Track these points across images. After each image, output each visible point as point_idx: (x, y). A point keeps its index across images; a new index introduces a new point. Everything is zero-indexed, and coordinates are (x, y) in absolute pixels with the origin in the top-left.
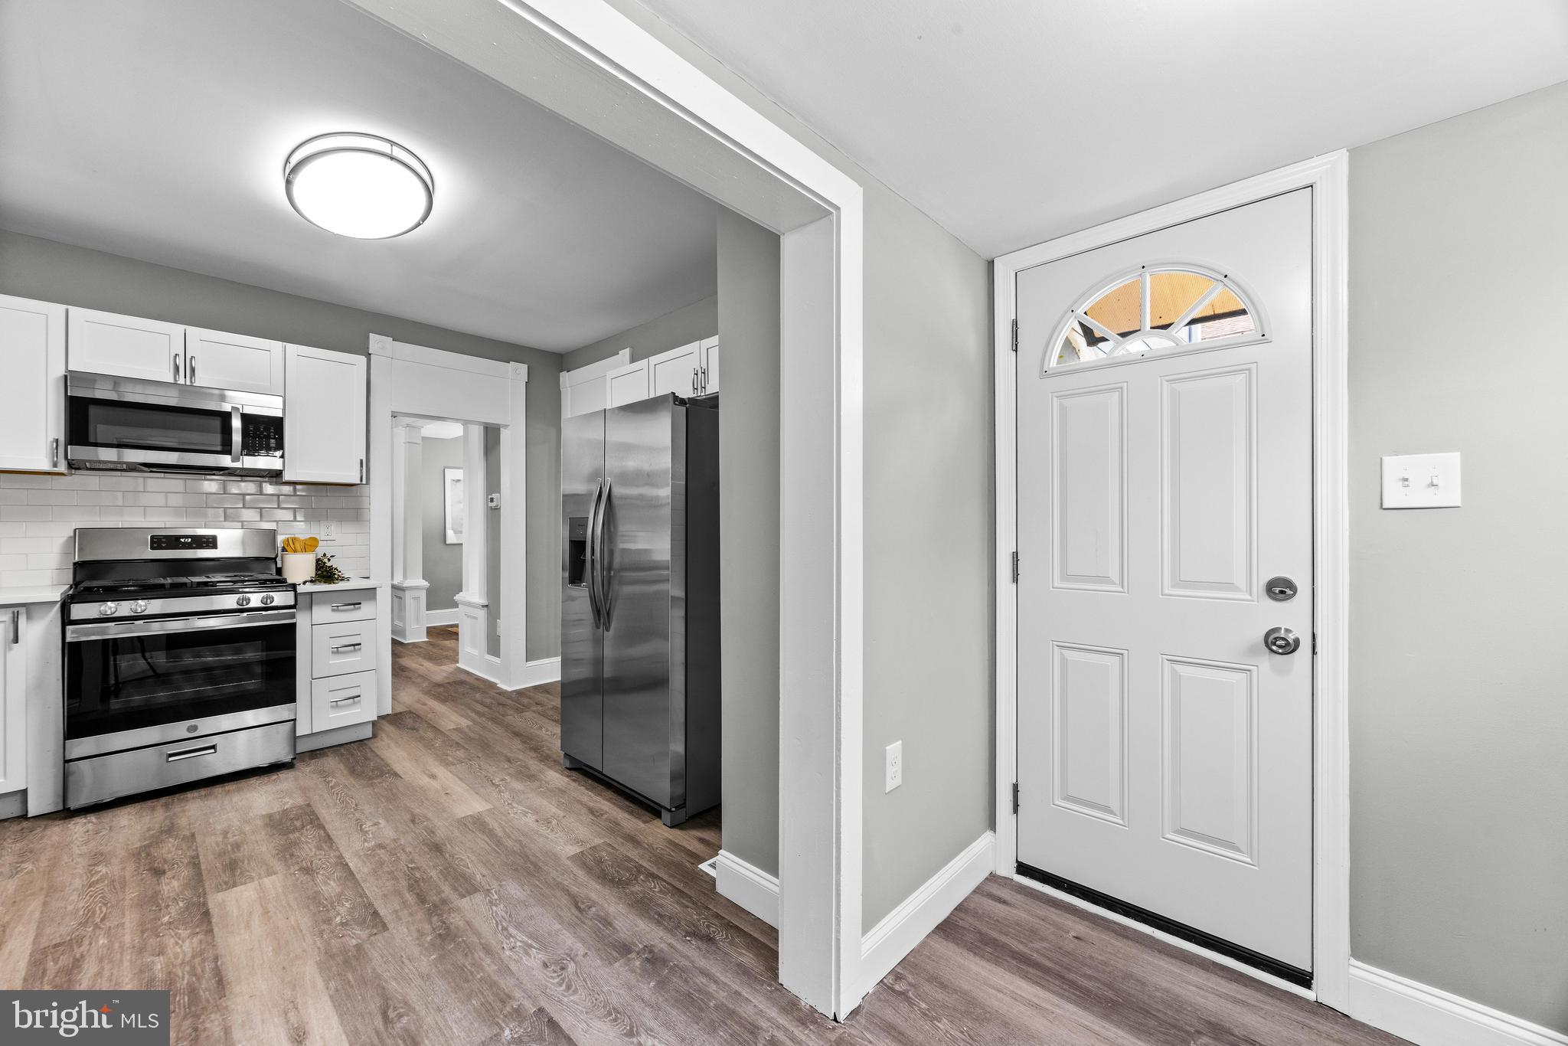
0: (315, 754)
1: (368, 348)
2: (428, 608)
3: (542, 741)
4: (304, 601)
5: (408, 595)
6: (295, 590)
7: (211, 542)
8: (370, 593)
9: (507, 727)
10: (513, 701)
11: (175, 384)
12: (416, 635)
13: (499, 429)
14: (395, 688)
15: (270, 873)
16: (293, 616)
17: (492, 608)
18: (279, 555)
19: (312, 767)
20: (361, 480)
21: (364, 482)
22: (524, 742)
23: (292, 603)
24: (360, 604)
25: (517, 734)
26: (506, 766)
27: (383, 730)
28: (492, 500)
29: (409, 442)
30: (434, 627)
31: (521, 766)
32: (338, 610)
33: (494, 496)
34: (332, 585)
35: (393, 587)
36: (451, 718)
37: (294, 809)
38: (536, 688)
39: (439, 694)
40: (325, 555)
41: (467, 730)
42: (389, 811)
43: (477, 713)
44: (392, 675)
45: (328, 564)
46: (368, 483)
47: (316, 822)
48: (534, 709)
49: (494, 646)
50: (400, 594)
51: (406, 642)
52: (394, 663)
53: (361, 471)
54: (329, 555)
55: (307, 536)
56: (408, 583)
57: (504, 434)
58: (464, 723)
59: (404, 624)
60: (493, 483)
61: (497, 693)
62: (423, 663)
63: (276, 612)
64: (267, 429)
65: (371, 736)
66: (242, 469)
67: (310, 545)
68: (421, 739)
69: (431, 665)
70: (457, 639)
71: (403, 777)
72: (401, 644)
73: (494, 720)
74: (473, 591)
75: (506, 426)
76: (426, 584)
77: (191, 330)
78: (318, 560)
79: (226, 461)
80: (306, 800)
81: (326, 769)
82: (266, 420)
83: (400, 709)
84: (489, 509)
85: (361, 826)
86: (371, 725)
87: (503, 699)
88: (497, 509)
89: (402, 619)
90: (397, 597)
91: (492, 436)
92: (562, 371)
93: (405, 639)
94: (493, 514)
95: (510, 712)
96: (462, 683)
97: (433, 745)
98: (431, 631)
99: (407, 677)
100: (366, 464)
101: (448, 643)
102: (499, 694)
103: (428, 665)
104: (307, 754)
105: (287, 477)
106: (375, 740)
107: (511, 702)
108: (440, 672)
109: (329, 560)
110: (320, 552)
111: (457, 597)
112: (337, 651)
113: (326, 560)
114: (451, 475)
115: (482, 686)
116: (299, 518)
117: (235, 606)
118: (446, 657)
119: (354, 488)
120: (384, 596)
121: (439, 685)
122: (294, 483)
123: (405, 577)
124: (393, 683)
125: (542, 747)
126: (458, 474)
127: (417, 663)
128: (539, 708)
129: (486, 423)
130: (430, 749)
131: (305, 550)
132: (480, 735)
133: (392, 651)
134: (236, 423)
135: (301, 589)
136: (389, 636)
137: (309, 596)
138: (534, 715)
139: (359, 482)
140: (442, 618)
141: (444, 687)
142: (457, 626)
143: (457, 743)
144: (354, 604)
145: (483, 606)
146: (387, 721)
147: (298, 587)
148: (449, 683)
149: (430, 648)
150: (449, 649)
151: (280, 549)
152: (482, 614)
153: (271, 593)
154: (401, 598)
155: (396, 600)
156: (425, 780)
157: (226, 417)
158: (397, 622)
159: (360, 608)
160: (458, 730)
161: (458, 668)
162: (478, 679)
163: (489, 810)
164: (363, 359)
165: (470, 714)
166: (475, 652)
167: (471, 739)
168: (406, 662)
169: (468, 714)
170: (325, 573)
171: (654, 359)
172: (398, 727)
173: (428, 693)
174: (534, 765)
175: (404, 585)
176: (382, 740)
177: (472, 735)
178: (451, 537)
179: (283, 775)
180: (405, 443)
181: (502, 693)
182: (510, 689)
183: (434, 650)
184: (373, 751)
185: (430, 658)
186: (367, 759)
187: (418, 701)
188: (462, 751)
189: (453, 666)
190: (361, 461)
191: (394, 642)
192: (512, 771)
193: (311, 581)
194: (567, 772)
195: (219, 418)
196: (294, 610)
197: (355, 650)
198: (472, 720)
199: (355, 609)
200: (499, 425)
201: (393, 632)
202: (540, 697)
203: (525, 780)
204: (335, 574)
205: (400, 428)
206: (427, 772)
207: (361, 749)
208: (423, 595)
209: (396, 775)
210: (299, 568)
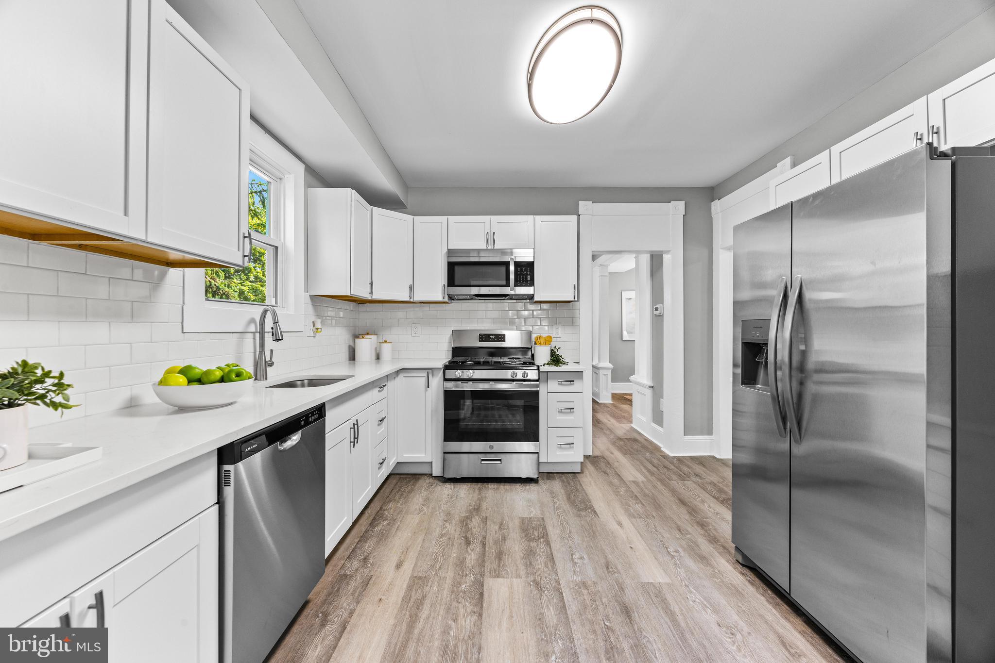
0: (550, 475)
1: (578, 212)
2: (612, 382)
3: (707, 518)
4: (543, 377)
5: (601, 372)
6: (538, 369)
7: (501, 338)
8: (579, 374)
9: (674, 492)
10: (674, 466)
11: (487, 249)
12: (606, 399)
13: (662, 256)
14: (594, 436)
15: (518, 576)
16: (537, 386)
17: (657, 389)
18: (533, 347)
19: (547, 486)
20: (575, 298)
21: (576, 299)
22: (690, 513)
23: (537, 378)
24: (573, 381)
25: (682, 502)
26: (678, 536)
27: (587, 469)
28: (656, 309)
29: (601, 276)
30: (615, 394)
31: (690, 539)
32: (561, 384)
33: (658, 306)
34: (558, 367)
35: (593, 366)
36: (630, 471)
37: (536, 520)
38: (693, 458)
39: (621, 446)
40: (555, 347)
41: (642, 485)
42: (590, 548)
43: (649, 471)
44: (593, 425)
45: (557, 353)
46: (578, 300)
47: (545, 535)
48: (694, 479)
49: (658, 417)
50: (597, 371)
51: (600, 402)
52: (594, 416)
53: (575, 292)
54: (557, 347)
55: (547, 335)
56: (600, 365)
57: (666, 258)
58: (640, 478)
59: (599, 390)
60: (657, 296)
61: (662, 456)
62: (609, 419)
63: (529, 383)
64: (526, 270)
65: (580, 471)
66: (515, 295)
67: (548, 340)
68: (611, 484)
69: (615, 421)
70: (631, 405)
71: (600, 516)
72: (597, 403)
73: (662, 481)
74: (643, 375)
75: (668, 252)
76: (611, 366)
77: (493, 217)
78: (552, 350)
79: (507, 290)
80: (542, 514)
81: (554, 491)
82: (525, 264)
83: (597, 453)
84: (655, 316)
85: (572, 555)
86: (580, 464)
87: (667, 463)
88: (661, 316)
89: (598, 387)
90: (595, 373)
91: (656, 261)
92: (713, 200)
93: (599, 400)
94: (658, 319)
95: (674, 477)
96: (635, 440)
97: (618, 492)
98: (615, 396)
99: (601, 428)
100: (577, 287)
101: (625, 407)
102: (663, 456)
103: (613, 421)
104: (545, 474)
105: (536, 298)
106: (581, 475)
107: (674, 467)
108: (621, 429)
109: (557, 350)
110: (553, 344)
111: (631, 378)
112: (560, 411)
113: (556, 351)
114: (625, 295)
115: (650, 447)
116: (543, 323)
117: (510, 377)
118: (624, 418)
119: (571, 303)
120: (588, 376)
121: (620, 439)
122: (540, 302)
123: (599, 361)
124: (593, 431)
125: (708, 524)
126: (632, 295)
127: (606, 418)
128: (698, 479)
129: (652, 251)
130: (617, 495)
131: (545, 344)
132: (653, 494)
133: (593, 407)
134: (512, 268)
135: (542, 369)
136: (590, 397)
137: (546, 374)
138: (694, 485)
139: (573, 300)
140: (621, 388)
141: (624, 442)
142: (631, 395)
143: (636, 496)
144: (570, 381)
145: (650, 387)
146: (590, 461)
147: (540, 367)
148: (626, 439)
149: (614, 408)
150: (626, 411)
151: (533, 343)
152: (649, 393)
153: (527, 371)
154: (597, 374)
155: (594, 375)
156: (614, 526)
157: (507, 264)
158: (595, 388)
159: (573, 384)
160: (635, 483)
161: (632, 427)
162: (647, 440)
163: (668, 584)
164: (576, 217)
165: (644, 470)
166: (644, 419)
167: (646, 495)
168: (600, 416)
169: (641, 470)
170: (556, 359)
171: (836, 149)
172: (595, 467)
173: (614, 443)
174: (706, 547)
175: (599, 366)
176: (586, 477)
177: (647, 491)
178: (626, 337)
179: (533, 487)
180: (599, 276)
181: (665, 457)
182: (671, 455)
183: (617, 411)
184: (581, 485)
185: (614, 416)
186: (577, 490)
187: (608, 449)
188: (640, 505)
189: (628, 425)
190: (575, 285)
191: (594, 401)
192: (684, 543)
193: (548, 364)
194: (739, 567)
195: (505, 266)
196: (537, 383)
197: (571, 412)
198: (645, 477)
199: (571, 384)
200: (662, 251)
201: (593, 394)
202: (698, 469)
203: (698, 561)
204: (560, 359)
205: (597, 267)
206: (615, 517)
207: (574, 480)
208: (609, 373)
209: (595, 512)
210: (542, 355)
